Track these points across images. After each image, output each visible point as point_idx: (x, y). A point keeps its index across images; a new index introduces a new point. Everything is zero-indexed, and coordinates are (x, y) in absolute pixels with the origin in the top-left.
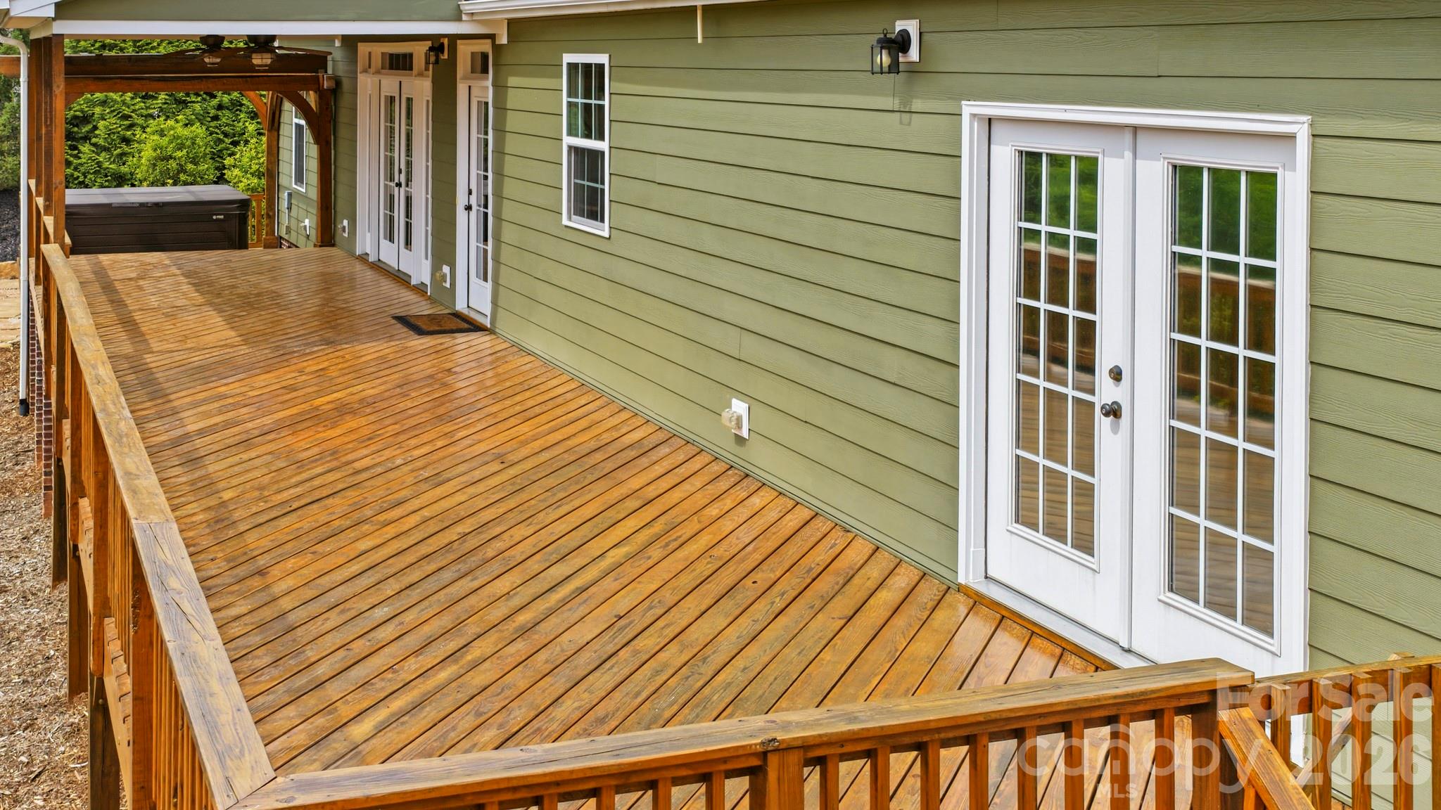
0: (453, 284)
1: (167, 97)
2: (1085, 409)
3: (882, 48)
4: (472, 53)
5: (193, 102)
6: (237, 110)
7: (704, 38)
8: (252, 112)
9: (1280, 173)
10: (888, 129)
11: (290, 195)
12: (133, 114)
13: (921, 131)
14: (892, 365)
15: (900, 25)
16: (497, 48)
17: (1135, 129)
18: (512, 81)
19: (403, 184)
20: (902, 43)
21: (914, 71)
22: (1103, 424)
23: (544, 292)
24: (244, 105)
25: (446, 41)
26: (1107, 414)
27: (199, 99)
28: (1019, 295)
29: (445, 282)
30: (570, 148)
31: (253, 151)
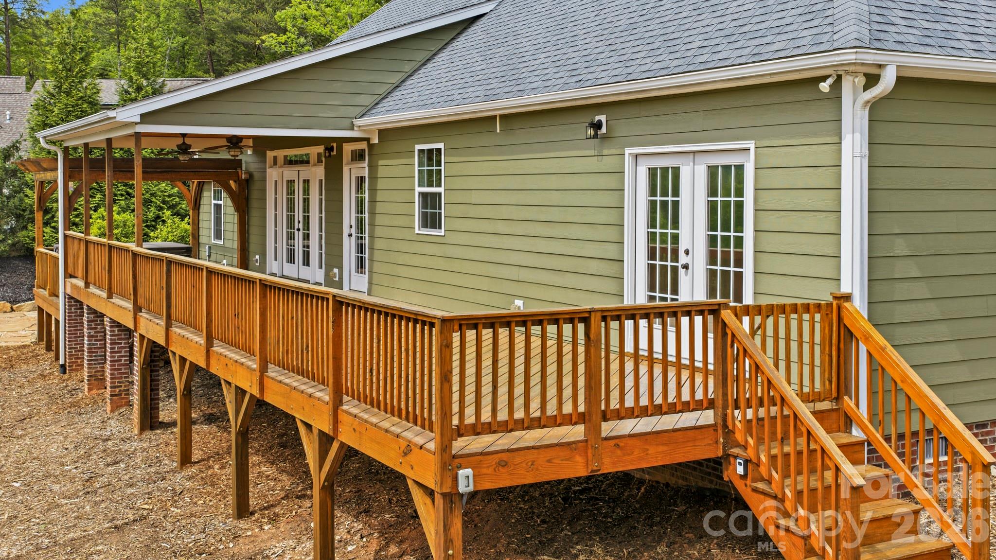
0: (341, 278)
1: (101, 196)
2: (675, 270)
3: (591, 127)
4: (352, 151)
5: (120, 200)
6: (149, 205)
7: (500, 131)
8: (159, 206)
9: (745, 164)
10: (593, 164)
11: (210, 248)
12: (80, 207)
13: (608, 163)
14: (594, 267)
15: (597, 118)
16: (371, 146)
17: (694, 152)
18: (381, 163)
19: (301, 229)
20: (598, 126)
21: (605, 137)
22: (682, 272)
23: (403, 271)
24: (153, 202)
25: (335, 145)
26: (683, 268)
27: (123, 198)
28: (648, 228)
29: (335, 277)
30: (419, 193)
31: (169, 228)
